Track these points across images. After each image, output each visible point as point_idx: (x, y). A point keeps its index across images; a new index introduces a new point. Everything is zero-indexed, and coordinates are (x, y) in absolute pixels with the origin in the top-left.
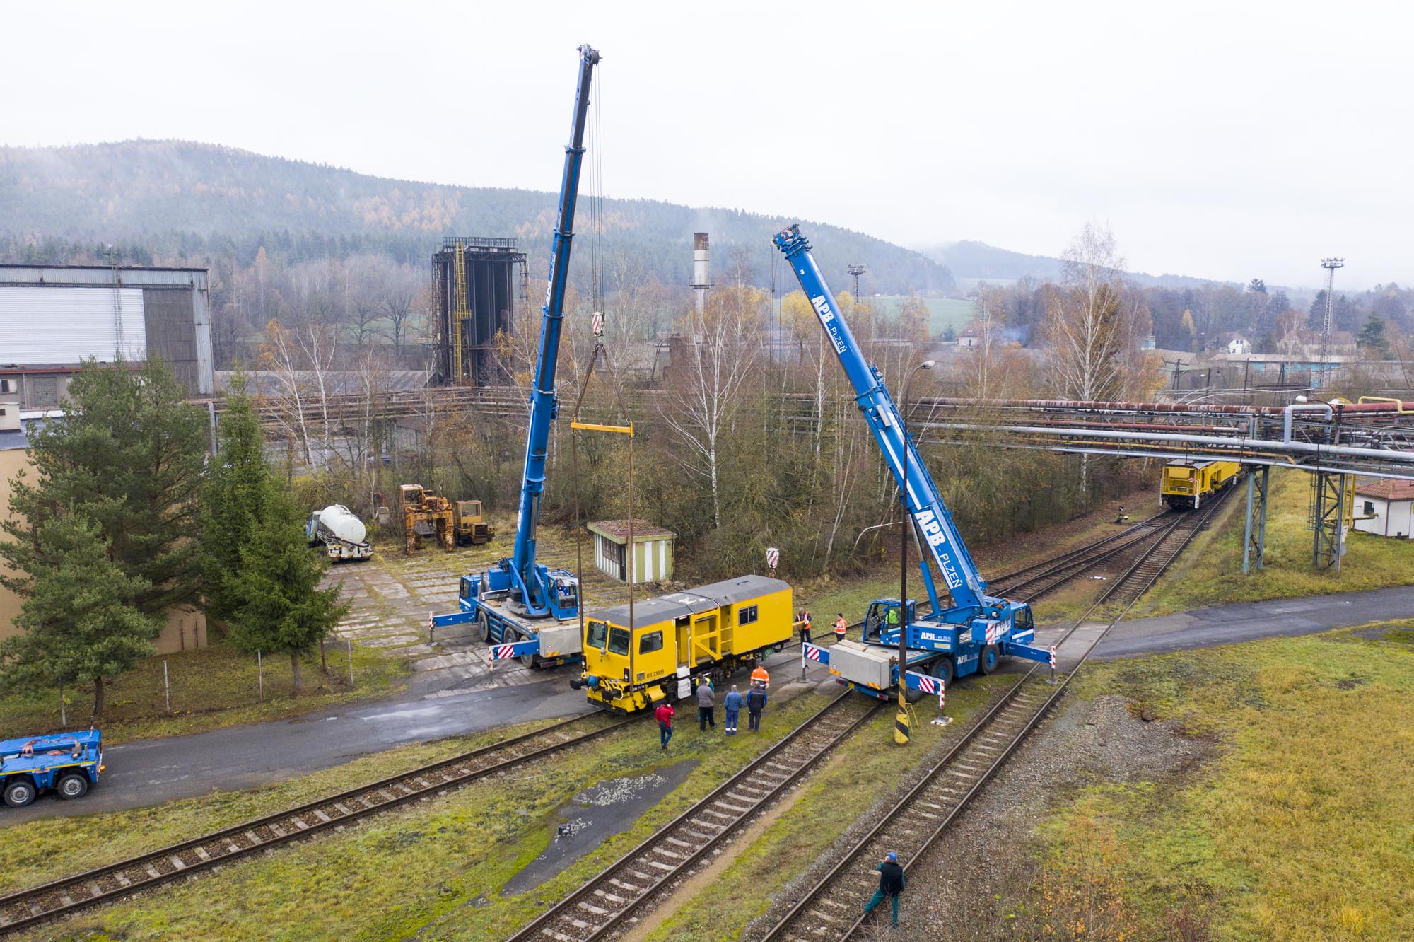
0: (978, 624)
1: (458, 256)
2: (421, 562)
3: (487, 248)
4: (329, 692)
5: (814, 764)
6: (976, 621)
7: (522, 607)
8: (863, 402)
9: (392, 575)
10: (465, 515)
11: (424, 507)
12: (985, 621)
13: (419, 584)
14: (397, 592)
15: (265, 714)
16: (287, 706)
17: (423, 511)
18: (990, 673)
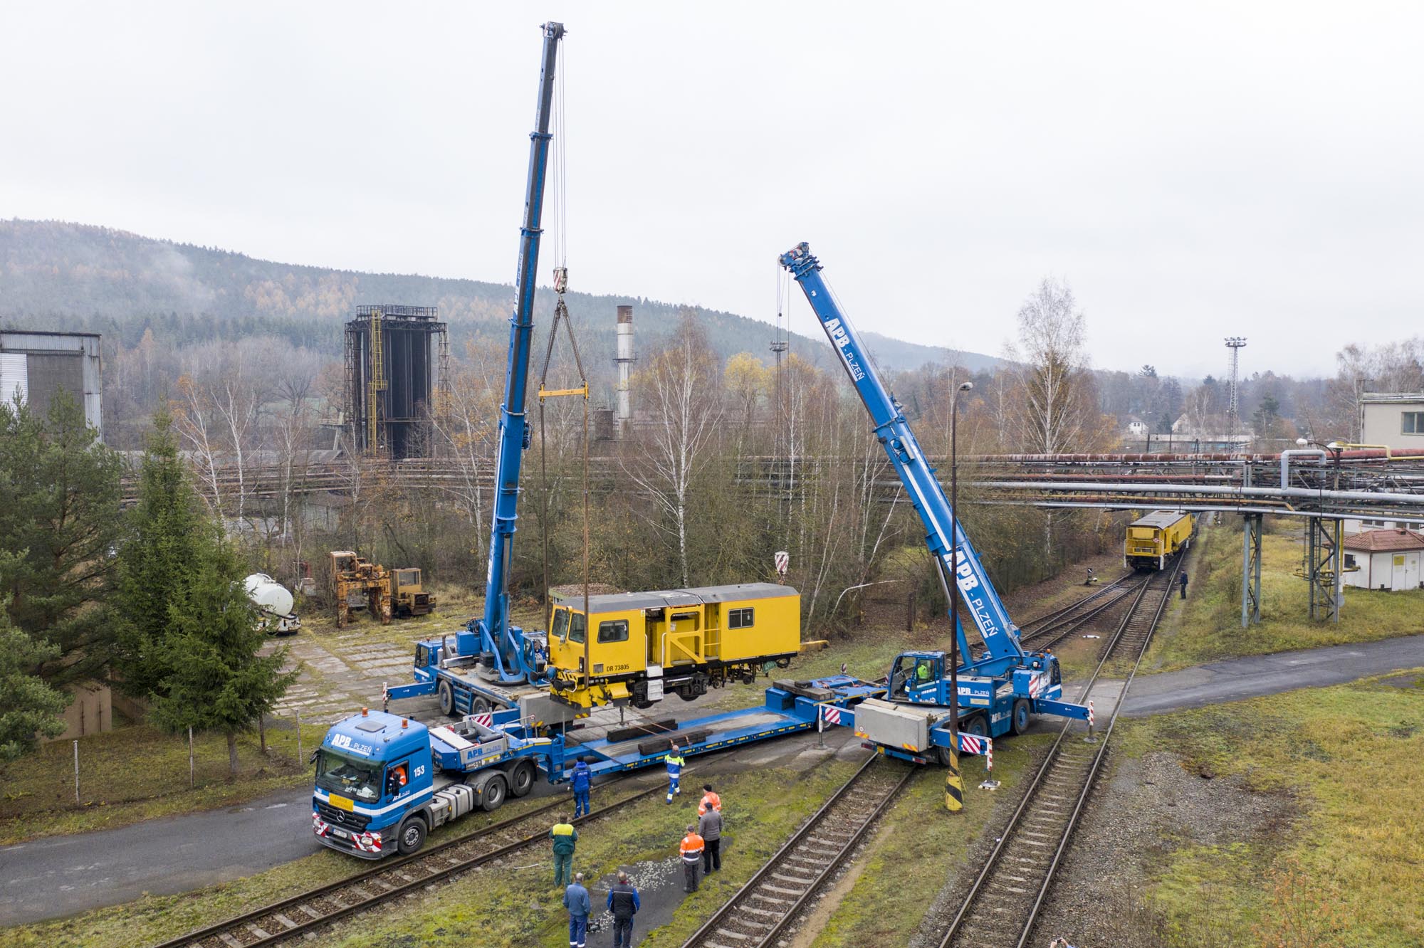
0: (1020, 676)
1: (374, 325)
2: (356, 635)
3: (405, 317)
4: (274, 776)
5: (862, 836)
6: (1017, 672)
7: (493, 673)
8: (883, 433)
9: (324, 648)
10: (401, 584)
11: (358, 575)
12: (1028, 672)
13: (358, 657)
14: (334, 666)
15: (198, 803)
16: (224, 792)
17: (357, 580)
18: (1023, 733)
